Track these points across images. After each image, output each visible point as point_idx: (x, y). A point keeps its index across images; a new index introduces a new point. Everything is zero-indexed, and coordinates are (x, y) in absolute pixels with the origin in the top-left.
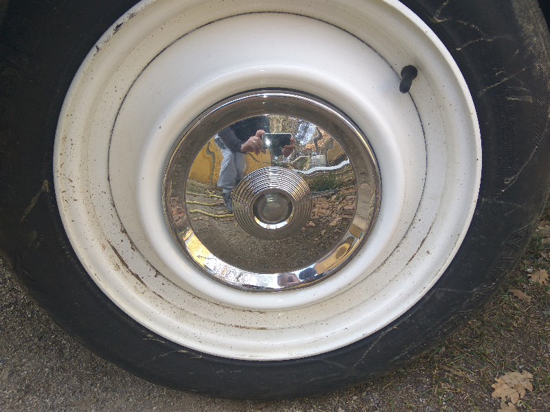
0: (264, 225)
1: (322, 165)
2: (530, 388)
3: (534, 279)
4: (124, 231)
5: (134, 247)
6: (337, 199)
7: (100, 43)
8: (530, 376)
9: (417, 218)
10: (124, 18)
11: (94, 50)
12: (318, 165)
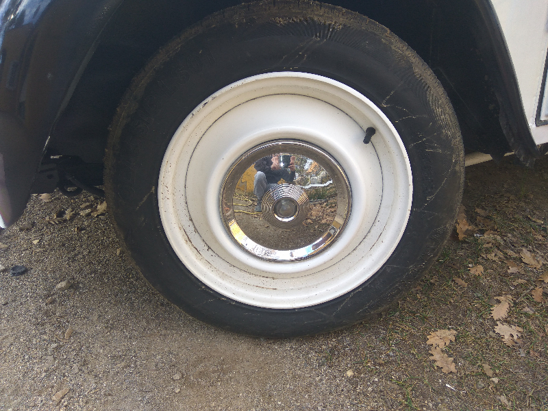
0: (280, 219)
1: (319, 183)
2: (453, 339)
3: (472, 272)
4: (191, 220)
5: (196, 231)
6: (327, 205)
7: (194, 112)
8: (455, 332)
9: (377, 220)
10: (209, 99)
11: (190, 115)
12: (315, 184)
